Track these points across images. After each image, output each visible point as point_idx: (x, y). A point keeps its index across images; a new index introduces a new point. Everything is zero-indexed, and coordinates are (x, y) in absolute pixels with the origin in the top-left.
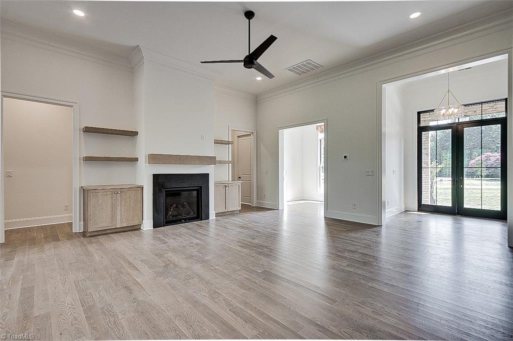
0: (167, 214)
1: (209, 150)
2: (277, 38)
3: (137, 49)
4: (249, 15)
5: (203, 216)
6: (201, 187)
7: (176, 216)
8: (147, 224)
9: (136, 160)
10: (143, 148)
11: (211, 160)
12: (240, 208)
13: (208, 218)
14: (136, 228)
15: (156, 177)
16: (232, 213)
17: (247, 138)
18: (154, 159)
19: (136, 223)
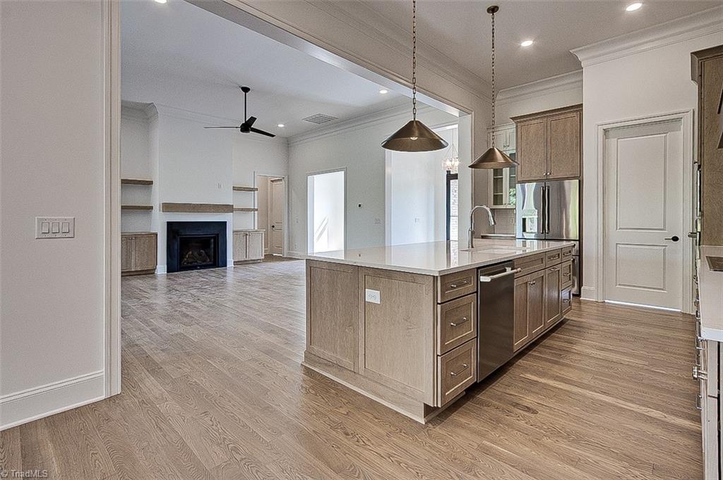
0: (181, 261)
1: (228, 198)
2: (256, 119)
3: (151, 106)
4: (246, 90)
5: (220, 263)
6: (218, 234)
7: (191, 263)
8: (161, 269)
9: (151, 208)
10: (158, 197)
11: (228, 208)
12: (263, 258)
13: (225, 265)
14: (150, 273)
15: (170, 224)
16: (255, 262)
17: (278, 183)
18: (168, 207)
19: (150, 267)
